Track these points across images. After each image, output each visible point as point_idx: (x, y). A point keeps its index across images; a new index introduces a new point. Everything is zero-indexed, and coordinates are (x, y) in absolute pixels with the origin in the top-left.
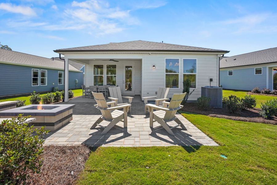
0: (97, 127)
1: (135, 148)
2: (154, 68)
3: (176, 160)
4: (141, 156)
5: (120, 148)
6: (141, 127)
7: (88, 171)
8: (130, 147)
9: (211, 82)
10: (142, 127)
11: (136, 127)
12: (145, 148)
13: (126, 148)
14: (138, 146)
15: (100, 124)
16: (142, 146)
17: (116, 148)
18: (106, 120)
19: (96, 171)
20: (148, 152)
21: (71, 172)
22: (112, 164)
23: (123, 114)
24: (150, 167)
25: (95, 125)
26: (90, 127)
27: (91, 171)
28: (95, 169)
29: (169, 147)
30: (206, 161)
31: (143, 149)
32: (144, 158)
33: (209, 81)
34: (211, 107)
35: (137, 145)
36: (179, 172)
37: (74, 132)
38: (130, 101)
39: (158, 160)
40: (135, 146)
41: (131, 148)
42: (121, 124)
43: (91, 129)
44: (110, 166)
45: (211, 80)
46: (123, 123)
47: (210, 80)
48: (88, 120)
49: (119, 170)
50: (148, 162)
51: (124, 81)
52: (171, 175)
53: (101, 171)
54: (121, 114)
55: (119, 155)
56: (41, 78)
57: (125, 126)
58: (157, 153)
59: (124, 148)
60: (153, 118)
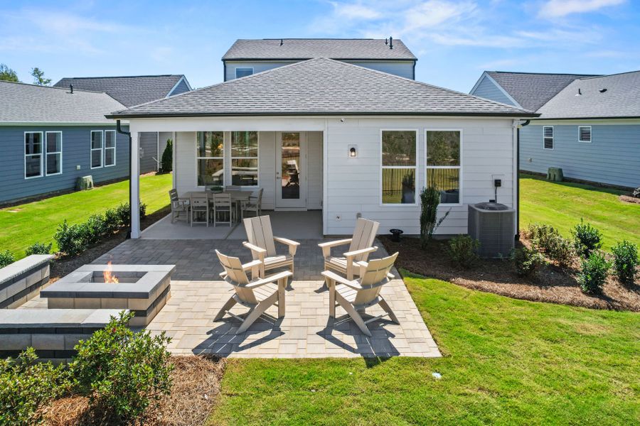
0: (226, 316)
1: (297, 361)
2: (353, 154)
3: (359, 381)
4: (306, 373)
5: (272, 360)
6: (312, 317)
7: (228, 395)
8: (288, 359)
9: (498, 188)
10: (315, 317)
11: (302, 317)
12: (313, 360)
13: (282, 361)
14: (302, 357)
15: (231, 311)
16: (309, 356)
17: (265, 360)
18: (243, 303)
19: (237, 395)
20: (318, 367)
21: (204, 396)
22: (260, 385)
23: (277, 291)
24: (317, 390)
25: (222, 312)
26: (214, 317)
27: (231, 395)
28: (236, 392)
29: (353, 359)
30: (405, 382)
31: (311, 362)
32: (310, 377)
33: (491, 185)
34: (486, 257)
35: (302, 355)
36: (358, 397)
37: (186, 328)
38: (293, 251)
39: (330, 380)
40: (297, 357)
41: (290, 360)
42: (272, 311)
43: (216, 321)
44: (258, 388)
45: (498, 183)
46: (277, 308)
47: (494, 182)
48: (203, 299)
49: (271, 394)
50: (315, 383)
51: (278, 173)
52: (345, 401)
53: (245, 395)
54: (274, 292)
55: (270, 372)
56: (46, 153)
57: (282, 315)
58: (331, 369)
59: (278, 361)
60: (335, 299)
